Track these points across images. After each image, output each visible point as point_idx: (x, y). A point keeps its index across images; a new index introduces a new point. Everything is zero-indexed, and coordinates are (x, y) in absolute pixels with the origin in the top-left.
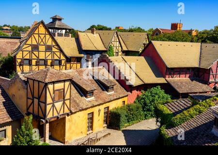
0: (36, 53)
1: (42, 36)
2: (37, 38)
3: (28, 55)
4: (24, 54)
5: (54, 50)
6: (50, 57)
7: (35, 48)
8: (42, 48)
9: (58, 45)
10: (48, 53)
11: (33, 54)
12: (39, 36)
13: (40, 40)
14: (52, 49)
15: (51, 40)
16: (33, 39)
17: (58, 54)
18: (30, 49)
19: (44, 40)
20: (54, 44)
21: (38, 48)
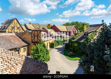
0: (14, 30)
1: (16, 24)
2: (14, 24)
3: (11, 30)
4: (9, 30)
5: (20, 29)
6: (19, 31)
7: (13, 28)
8: (16, 28)
9: (21, 27)
10: (18, 30)
11: (12, 30)
12: (15, 24)
13: (15, 25)
14: (19, 28)
15: (19, 25)
16: (12, 24)
17: (22, 30)
18: (11, 28)
19: (16, 25)
20: (20, 27)
21: (14, 28)
